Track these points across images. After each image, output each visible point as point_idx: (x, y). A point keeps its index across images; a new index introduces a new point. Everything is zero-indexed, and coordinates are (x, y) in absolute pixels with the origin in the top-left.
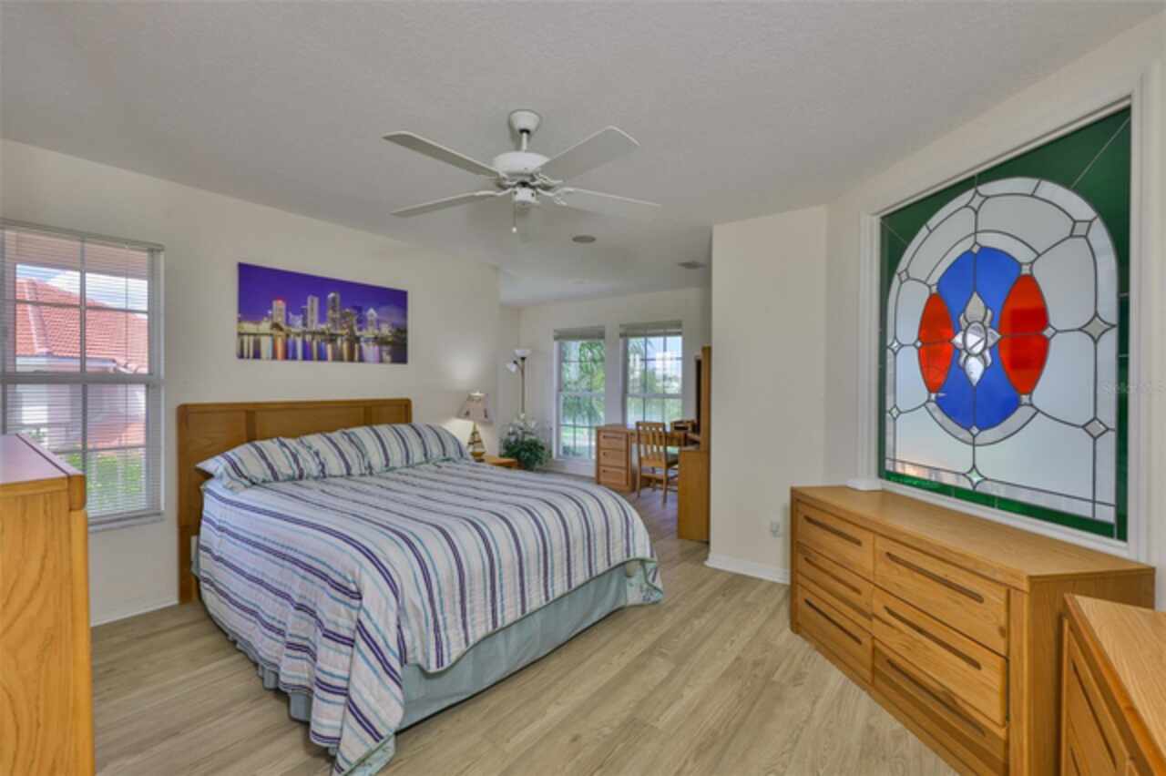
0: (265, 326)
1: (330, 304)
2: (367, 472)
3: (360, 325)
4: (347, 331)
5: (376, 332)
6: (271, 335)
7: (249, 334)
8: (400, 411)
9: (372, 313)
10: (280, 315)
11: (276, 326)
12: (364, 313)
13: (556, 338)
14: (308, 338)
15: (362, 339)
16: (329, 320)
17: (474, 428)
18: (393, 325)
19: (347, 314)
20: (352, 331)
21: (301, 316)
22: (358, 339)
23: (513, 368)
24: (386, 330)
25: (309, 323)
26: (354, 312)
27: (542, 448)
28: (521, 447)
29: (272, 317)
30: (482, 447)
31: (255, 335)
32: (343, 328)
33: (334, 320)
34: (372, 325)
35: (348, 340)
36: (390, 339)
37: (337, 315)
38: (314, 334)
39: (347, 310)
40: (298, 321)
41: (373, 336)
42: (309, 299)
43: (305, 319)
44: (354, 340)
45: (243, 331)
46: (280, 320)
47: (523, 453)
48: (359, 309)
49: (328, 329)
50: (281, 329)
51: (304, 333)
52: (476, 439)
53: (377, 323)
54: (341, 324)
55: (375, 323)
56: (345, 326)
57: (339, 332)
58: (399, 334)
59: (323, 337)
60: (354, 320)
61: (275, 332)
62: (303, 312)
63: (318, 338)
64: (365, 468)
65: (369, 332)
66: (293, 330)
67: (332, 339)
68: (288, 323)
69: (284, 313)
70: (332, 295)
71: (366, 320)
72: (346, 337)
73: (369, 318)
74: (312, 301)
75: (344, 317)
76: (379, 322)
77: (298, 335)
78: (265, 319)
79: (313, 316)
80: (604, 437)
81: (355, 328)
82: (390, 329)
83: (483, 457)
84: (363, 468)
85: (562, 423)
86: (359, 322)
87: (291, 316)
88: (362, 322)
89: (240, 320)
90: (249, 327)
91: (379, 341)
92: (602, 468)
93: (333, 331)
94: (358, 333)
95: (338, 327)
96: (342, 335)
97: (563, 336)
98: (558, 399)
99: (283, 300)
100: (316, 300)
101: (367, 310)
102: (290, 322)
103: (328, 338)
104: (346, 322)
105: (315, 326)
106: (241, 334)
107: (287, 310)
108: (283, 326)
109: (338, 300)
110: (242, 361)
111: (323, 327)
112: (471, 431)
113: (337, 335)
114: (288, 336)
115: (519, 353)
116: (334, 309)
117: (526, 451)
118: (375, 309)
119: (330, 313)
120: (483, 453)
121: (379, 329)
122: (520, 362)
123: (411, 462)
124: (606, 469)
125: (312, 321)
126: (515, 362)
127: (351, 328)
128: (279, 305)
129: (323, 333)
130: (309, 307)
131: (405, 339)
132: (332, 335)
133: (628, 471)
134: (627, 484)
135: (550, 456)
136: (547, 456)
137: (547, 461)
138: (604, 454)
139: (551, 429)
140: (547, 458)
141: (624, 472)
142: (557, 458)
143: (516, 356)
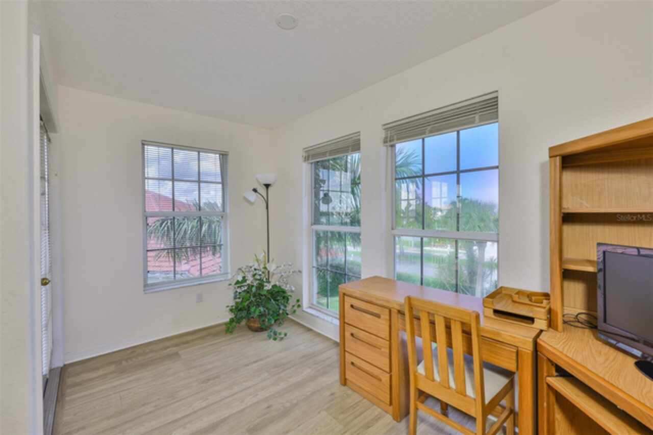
13: (306, 159)
80: (351, 306)
115: (263, 178)
124: (355, 361)
126: (255, 190)
133: (391, 377)
134: (391, 404)
135: (299, 306)
136: (293, 306)
137: (294, 311)
138: (352, 335)
139: (300, 272)
140: (295, 308)
141: (385, 378)
142: (310, 307)
143: (258, 182)
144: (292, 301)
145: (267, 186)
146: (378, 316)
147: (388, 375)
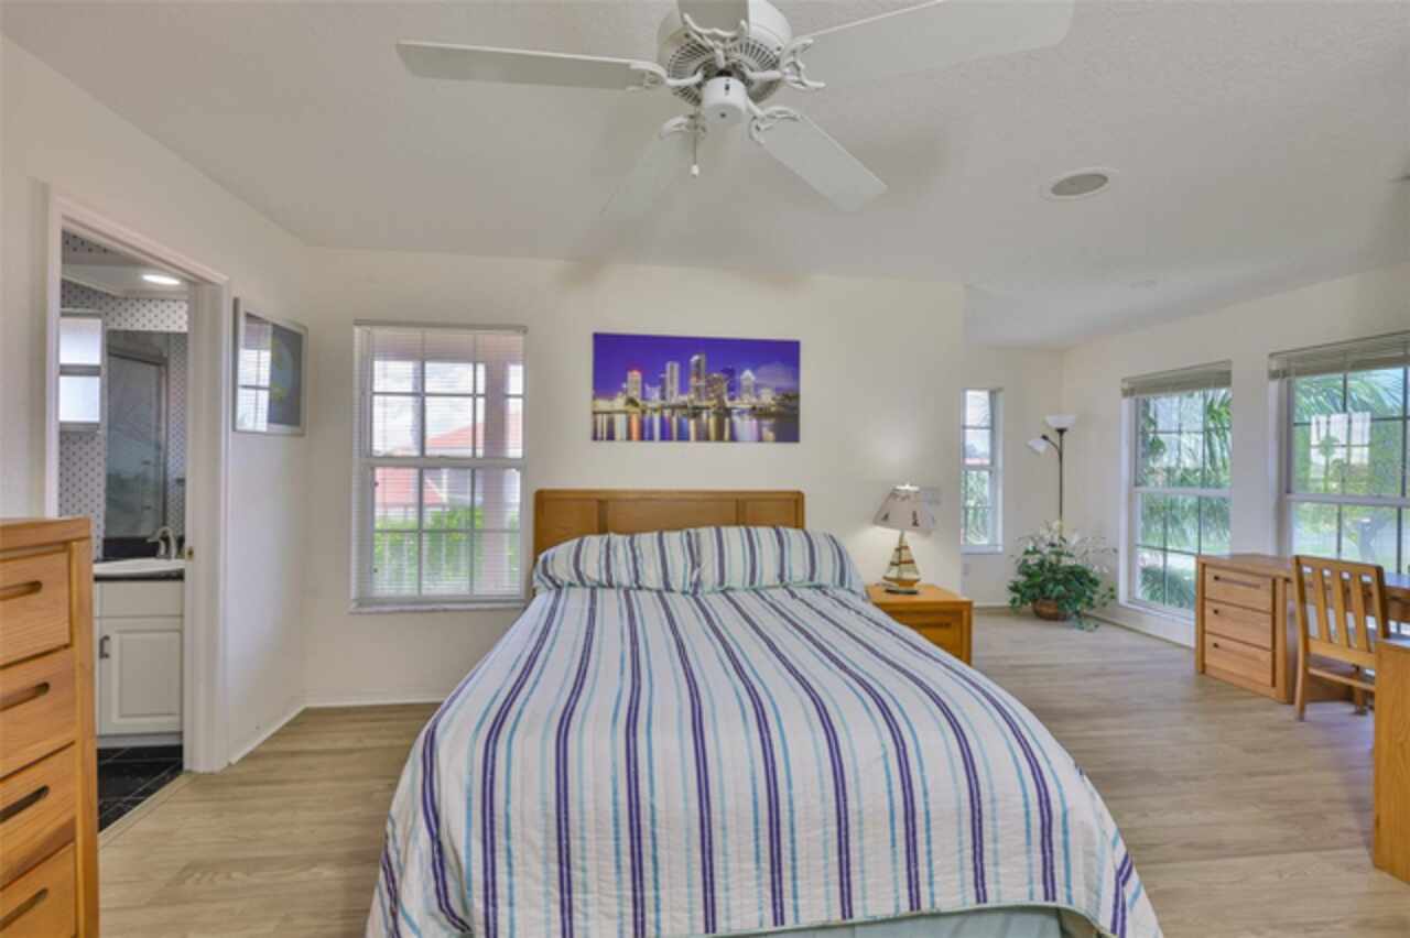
0: (619, 403)
1: (693, 369)
2: (691, 591)
3: (732, 393)
4: (715, 402)
5: (754, 400)
6: (626, 412)
7: (603, 413)
8: (788, 509)
9: (748, 376)
10: (635, 389)
11: (631, 401)
12: (737, 378)
13: (1127, 393)
14: (667, 413)
15: (735, 411)
16: (692, 390)
17: (901, 539)
18: (777, 390)
19: (716, 381)
20: (721, 401)
21: (659, 388)
22: (728, 412)
23: (1042, 446)
24: (767, 398)
25: (668, 397)
26: (726, 376)
27: (1094, 582)
28: (1049, 575)
29: (625, 392)
30: (917, 572)
31: (608, 413)
32: (710, 399)
33: (697, 389)
34: (748, 391)
35: (714, 413)
36: (773, 409)
37: (702, 383)
38: (673, 408)
39: (715, 375)
40: (655, 394)
41: (749, 406)
42: (669, 365)
43: (663, 391)
44: (724, 413)
45: (597, 409)
46: (635, 394)
47: (1051, 586)
48: (731, 373)
49: (691, 401)
50: (636, 405)
51: (663, 407)
52: (904, 559)
53: (757, 388)
54: (707, 394)
55: (752, 389)
56: (712, 395)
57: (705, 403)
58: (787, 401)
59: (685, 412)
60: (725, 386)
61: (631, 408)
62: (662, 382)
63: (678, 413)
64: (691, 584)
65: (745, 402)
66: (650, 405)
67: (696, 413)
68: (644, 398)
69: (639, 386)
70: (695, 358)
71: (740, 384)
72: (712, 410)
73: (745, 383)
74: (672, 368)
75: (710, 383)
76: (757, 387)
77: (655, 410)
78: (620, 394)
79: (673, 386)
80: (1216, 578)
81: (726, 398)
82: (774, 394)
83: (916, 587)
84: (688, 583)
85: (1140, 541)
86: (731, 389)
87: (648, 388)
88: (734, 389)
89: (594, 398)
90: (603, 405)
91: (758, 413)
92: (1210, 640)
93: (697, 403)
94: (729, 404)
95: (704, 397)
96: (708, 408)
97: (1143, 389)
98: (1131, 498)
99: (640, 370)
100: (676, 366)
101: (741, 372)
102: (647, 396)
103: (691, 411)
104: (713, 391)
105: (676, 398)
106: (595, 413)
107: (643, 382)
108: (638, 400)
109: (703, 365)
110: (595, 443)
111: (684, 398)
112: (895, 543)
113: (702, 408)
114: (644, 412)
115: (1054, 421)
116: (698, 375)
117: (1057, 582)
118: (754, 370)
119: (693, 381)
120: (917, 581)
121: (758, 397)
122: (1055, 438)
123: (757, 584)
124: (1221, 641)
125: (672, 393)
126: (1045, 438)
127: (719, 397)
128: (635, 376)
129: (684, 407)
130: (668, 376)
131: (796, 409)
132: (696, 408)
133: (1274, 656)
134: (1274, 684)
135: (1113, 597)
136: (1104, 596)
137: (1105, 604)
138: (1216, 612)
139: (1116, 551)
140: (1105, 599)
141: (1266, 657)
142: (1129, 602)
143: (1048, 427)
144: (1101, 589)
145: (1061, 431)
146: (1257, 587)
147: (1269, 654)
